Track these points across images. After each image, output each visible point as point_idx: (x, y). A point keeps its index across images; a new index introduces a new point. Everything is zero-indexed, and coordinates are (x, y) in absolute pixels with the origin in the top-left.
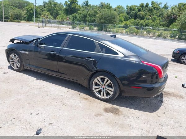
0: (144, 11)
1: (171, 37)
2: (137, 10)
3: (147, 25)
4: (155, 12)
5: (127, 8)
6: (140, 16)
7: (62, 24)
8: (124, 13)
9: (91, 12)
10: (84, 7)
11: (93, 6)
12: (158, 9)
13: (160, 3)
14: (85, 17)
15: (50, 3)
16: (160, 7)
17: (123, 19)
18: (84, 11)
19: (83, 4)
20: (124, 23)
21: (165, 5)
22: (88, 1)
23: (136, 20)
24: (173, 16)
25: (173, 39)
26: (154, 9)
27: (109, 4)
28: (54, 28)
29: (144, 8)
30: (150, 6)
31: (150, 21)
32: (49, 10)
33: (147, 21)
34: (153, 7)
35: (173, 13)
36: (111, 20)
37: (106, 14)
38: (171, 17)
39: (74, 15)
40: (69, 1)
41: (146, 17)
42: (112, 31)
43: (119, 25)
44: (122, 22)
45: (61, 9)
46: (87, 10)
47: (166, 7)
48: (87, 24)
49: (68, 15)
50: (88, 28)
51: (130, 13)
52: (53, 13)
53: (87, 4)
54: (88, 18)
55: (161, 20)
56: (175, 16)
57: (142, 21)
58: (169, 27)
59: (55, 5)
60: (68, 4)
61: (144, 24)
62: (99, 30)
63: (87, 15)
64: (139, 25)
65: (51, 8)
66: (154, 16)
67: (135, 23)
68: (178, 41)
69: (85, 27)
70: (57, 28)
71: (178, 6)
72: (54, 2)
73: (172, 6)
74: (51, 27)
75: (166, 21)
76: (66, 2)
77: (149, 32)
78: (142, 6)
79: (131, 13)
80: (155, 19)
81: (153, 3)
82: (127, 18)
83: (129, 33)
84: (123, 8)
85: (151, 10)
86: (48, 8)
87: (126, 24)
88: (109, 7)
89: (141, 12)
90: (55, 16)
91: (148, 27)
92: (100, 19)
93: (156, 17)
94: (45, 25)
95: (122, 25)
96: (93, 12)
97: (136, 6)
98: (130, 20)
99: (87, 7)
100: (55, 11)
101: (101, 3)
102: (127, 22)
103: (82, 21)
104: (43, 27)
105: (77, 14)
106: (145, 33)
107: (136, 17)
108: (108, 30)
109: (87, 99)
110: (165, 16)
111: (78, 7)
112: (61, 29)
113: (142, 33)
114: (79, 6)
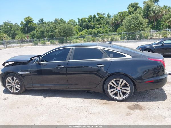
0: (93, 21)
1: (121, 39)
2: (87, 21)
3: (99, 32)
4: (102, 21)
5: (79, 21)
6: (91, 26)
7: (22, 43)
8: (77, 25)
9: (48, 28)
10: (40, 25)
11: (48, 23)
12: (103, 19)
13: (104, 14)
14: (43, 33)
15: (6, 25)
16: (105, 17)
17: (78, 31)
18: (40, 28)
19: (39, 22)
20: (80, 34)
21: (108, 14)
22: (42, 19)
23: (89, 30)
24: (117, 22)
25: (123, 40)
26: (101, 19)
27: (63, 19)
28: (17, 48)
29: (93, 20)
30: (97, 17)
31: (100, 29)
32: (6, 32)
33: (98, 30)
34: (99, 17)
35: (116, 21)
36: (69, 33)
37: (64, 28)
38: (116, 24)
39: (32, 33)
40: (24, 21)
41: (96, 26)
42: (72, 42)
43: (76, 36)
44: (77, 33)
45: (17, 29)
46: (43, 27)
47: (109, 16)
48: (46, 39)
49: (26, 34)
50: (49, 43)
51: (82, 24)
52: (10, 34)
53: (42, 21)
54: (46, 34)
55: (109, 27)
56: (118, 22)
57: (94, 30)
58: (116, 32)
59: (11, 26)
60: (25, 24)
61: (97, 32)
62: (60, 43)
63: (44, 31)
64: (92, 34)
65: (7, 29)
66: (102, 24)
67: (89, 33)
68: (128, 41)
69: (46, 42)
70: (19, 47)
71: (118, 14)
72: (9, 24)
73: (113, 15)
74: (13, 47)
75: (113, 27)
76: (22, 22)
77: (103, 38)
78: (91, 17)
79: (84, 24)
80: (104, 27)
81: (98, 14)
82: (81, 29)
83: (87, 42)
84: (75, 21)
85: (98, 20)
86: (4, 30)
87: (81, 35)
88: (63, 22)
89: (91, 23)
90: (13, 37)
91: (100, 34)
92: (60, 33)
93: (104, 25)
94: (6, 46)
95: (78, 35)
96: (50, 28)
97: (86, 18)
98: (84, 31)
99: (43, 25)
100: (12, 32)
101: (55, 19)
102: (82, 33)
103: (41, 37)
104: (5, 48)
105: (35, 32)
106: (100, 39)
107: (88, 27)
108: (68, 42)
109: (106, 103)
110: (111, 23)
111: (35, 26)
112: (24, 47)
113: (98, 40)
114: (36, 24)
